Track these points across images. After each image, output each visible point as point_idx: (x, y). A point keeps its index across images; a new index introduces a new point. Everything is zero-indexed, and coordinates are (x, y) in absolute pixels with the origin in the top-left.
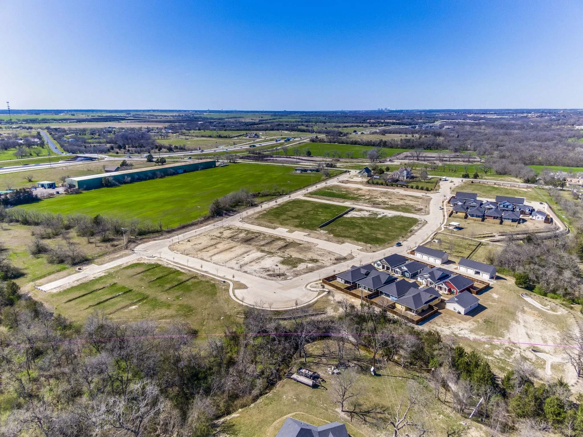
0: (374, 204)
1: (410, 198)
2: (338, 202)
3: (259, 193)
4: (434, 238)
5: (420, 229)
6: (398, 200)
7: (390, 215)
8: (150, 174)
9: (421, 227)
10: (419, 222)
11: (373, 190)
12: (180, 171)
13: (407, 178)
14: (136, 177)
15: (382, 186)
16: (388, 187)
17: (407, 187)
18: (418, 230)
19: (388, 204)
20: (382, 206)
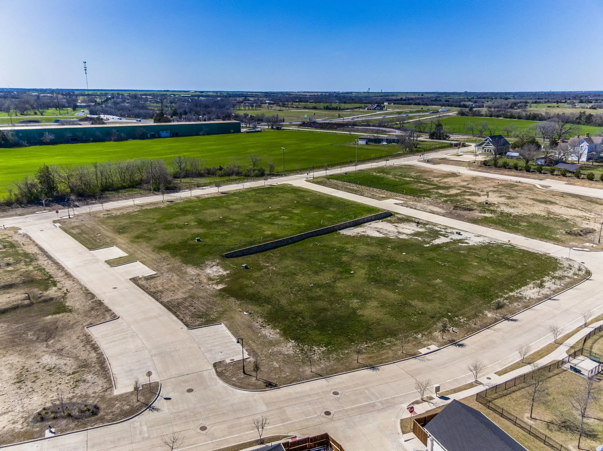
0: (456, 208)
1: (572, 201)
2: (373, 197)
3: (221, 169)
4: (581, 352)
5: (547, 297)
6: (530, 202)
7: (474, 241)
8: (98, 133)
9: (556, 292)
10: (558, 273)
11: (486, 178)
12: (164, 134)
13: (589, 159)
14: (69, 135)
15: (513, 172)
16: (529, 174)
17: (578, 177)
18: (539, 301)
19: (492, 212)
20: (477, 214)
